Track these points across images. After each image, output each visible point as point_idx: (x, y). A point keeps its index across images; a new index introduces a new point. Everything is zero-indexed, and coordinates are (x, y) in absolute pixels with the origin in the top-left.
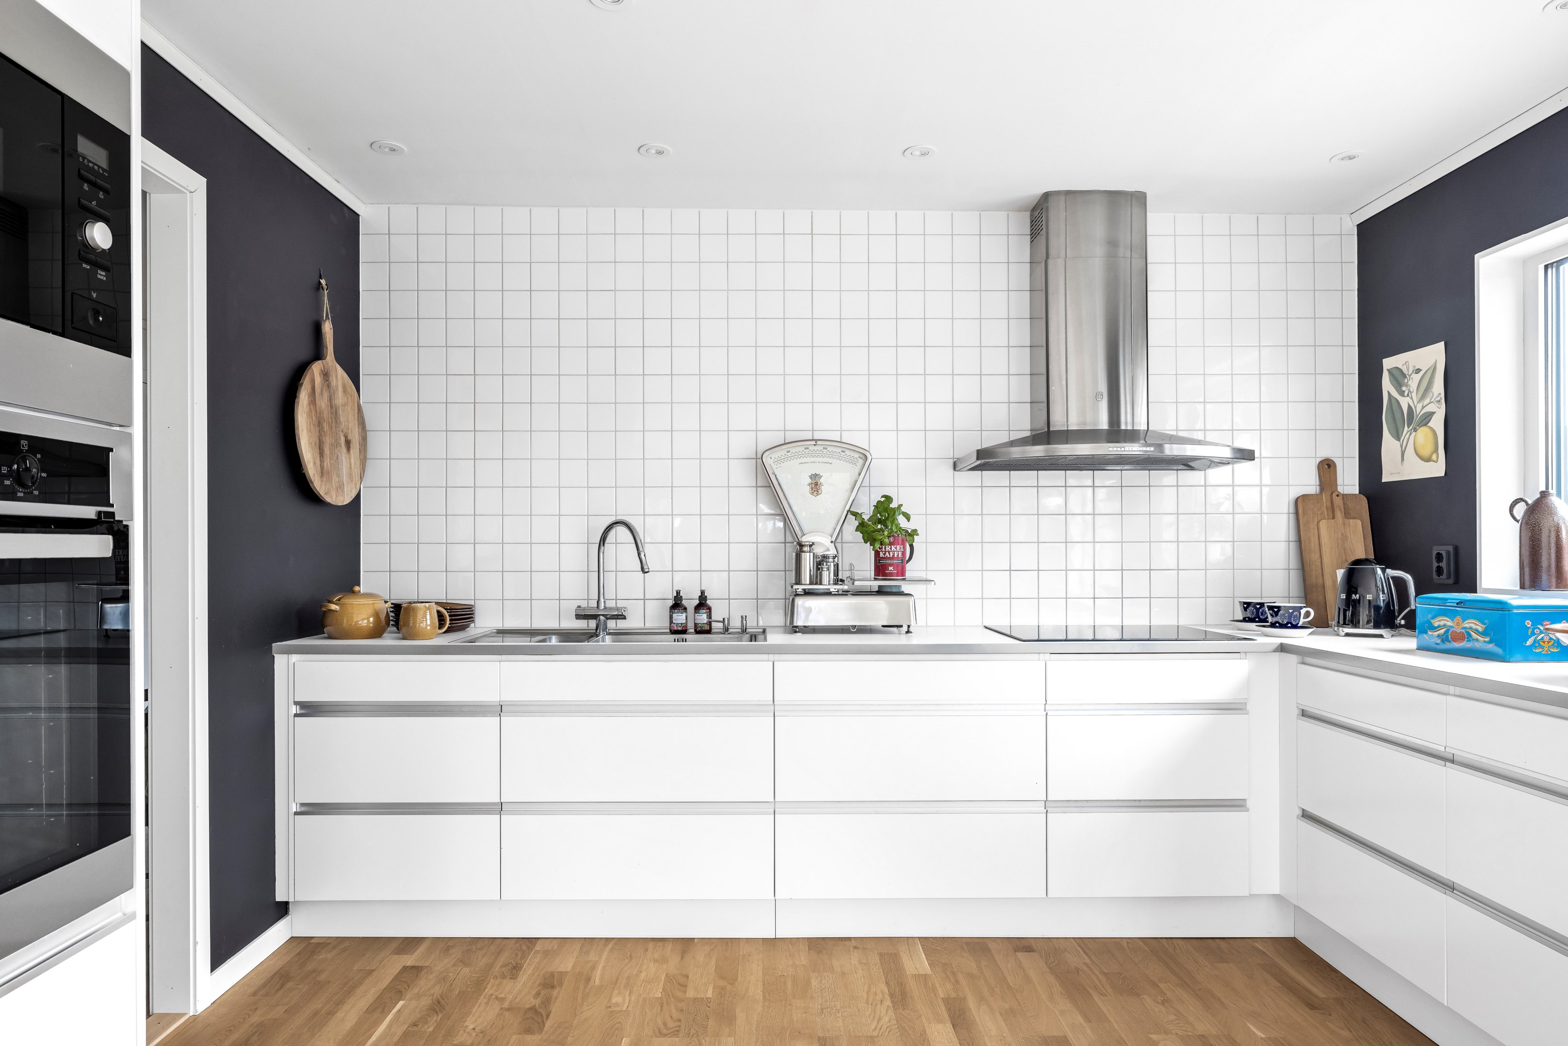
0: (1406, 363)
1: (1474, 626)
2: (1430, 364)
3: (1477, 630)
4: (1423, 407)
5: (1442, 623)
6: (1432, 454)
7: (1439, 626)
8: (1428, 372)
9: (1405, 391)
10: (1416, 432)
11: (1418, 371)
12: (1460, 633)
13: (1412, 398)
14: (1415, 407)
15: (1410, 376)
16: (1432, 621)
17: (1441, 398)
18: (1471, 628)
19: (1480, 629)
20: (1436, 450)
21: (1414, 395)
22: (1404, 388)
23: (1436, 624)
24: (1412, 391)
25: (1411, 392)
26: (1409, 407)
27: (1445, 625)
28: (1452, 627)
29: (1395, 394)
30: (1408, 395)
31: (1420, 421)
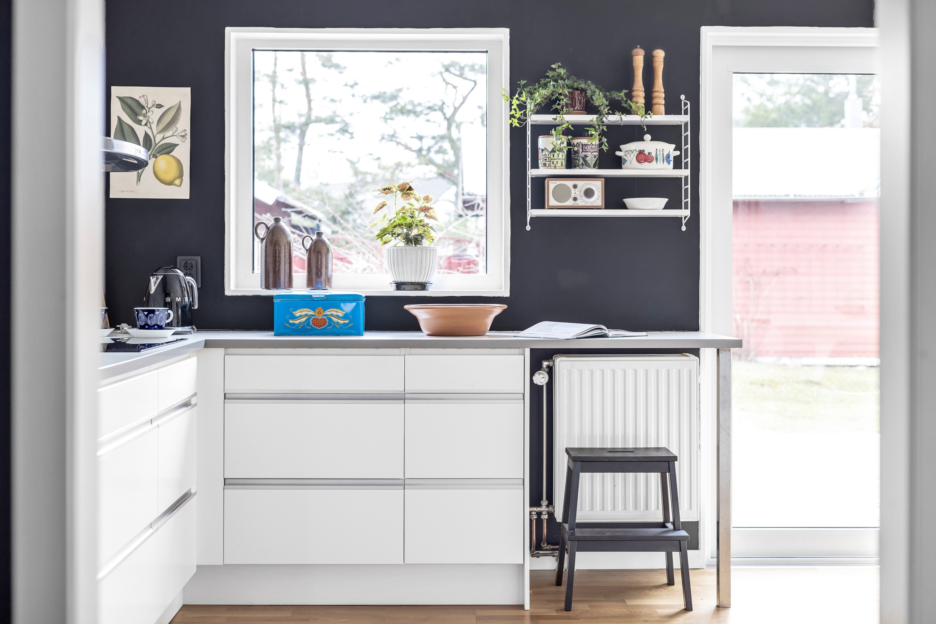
0: (143, 96)
1: (335, 313)
2: (174, 102)
3: (337, 316)
4: (164, 138)
5: (303, 313)
6: (175, 179)
7: (301, 316)
8: (172, 109)
9: (141, 121)
10: (156, 158)
11: (159, 106)
12: (321, 319)
13: (151, 128)
14: (154, 137)
15: (150, 108)
16: (294, 313)
17: (186, 134)
18: (332, 315)
19: (340, 315)
20: (181, 176)
21: (154, 126)
22: (141, 118)
23: (298, 315)
24: (151, 121)
25: (150, 123)
26: (146, 135)
27: (306, 315)
28: (313, 315)
29: (127, 119)
30: (146, 125)
31: (160, 149)
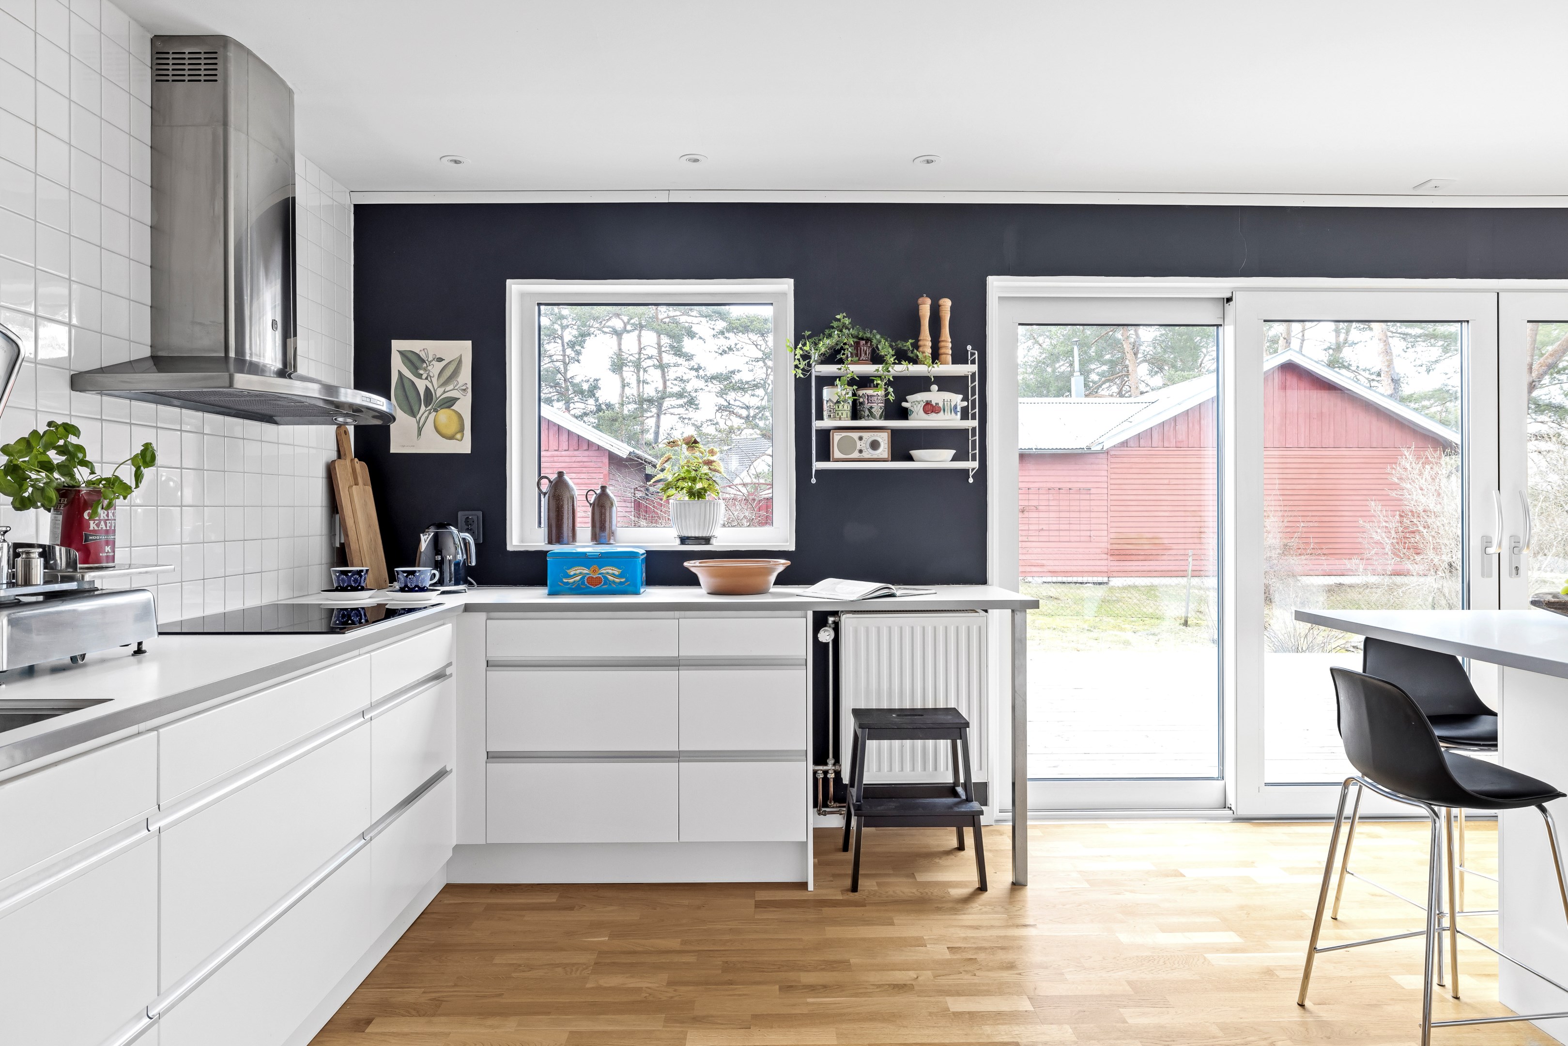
0: (424, 349)
1: (610, 571)
2: (456, 355)
3: (613, 574)
4: (444, 392)
5: (578, 572)
6: (457, 433)
7: (575, 574)
8: (453, 362)
9: (422, 375)
10: (437, 412)
11: (440, 360)
12: (597, 577)
13: (431, 382)
14: (435, 391)
15: (430, 362)
16: (568, 571)
17: (467, 388)
18: (608, 573)
19: (616, 573)
20: (462, 430)
21: (435, 380)
22: (421, 372)
23: (572, 573)
24: (432, 375)
25: (430, 377)
26: (427, 389)
27: (581, 573)
28: (588, 574)
29: (407, 373)
30: (426, 378)
31: (441, 403)
